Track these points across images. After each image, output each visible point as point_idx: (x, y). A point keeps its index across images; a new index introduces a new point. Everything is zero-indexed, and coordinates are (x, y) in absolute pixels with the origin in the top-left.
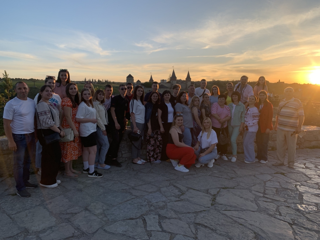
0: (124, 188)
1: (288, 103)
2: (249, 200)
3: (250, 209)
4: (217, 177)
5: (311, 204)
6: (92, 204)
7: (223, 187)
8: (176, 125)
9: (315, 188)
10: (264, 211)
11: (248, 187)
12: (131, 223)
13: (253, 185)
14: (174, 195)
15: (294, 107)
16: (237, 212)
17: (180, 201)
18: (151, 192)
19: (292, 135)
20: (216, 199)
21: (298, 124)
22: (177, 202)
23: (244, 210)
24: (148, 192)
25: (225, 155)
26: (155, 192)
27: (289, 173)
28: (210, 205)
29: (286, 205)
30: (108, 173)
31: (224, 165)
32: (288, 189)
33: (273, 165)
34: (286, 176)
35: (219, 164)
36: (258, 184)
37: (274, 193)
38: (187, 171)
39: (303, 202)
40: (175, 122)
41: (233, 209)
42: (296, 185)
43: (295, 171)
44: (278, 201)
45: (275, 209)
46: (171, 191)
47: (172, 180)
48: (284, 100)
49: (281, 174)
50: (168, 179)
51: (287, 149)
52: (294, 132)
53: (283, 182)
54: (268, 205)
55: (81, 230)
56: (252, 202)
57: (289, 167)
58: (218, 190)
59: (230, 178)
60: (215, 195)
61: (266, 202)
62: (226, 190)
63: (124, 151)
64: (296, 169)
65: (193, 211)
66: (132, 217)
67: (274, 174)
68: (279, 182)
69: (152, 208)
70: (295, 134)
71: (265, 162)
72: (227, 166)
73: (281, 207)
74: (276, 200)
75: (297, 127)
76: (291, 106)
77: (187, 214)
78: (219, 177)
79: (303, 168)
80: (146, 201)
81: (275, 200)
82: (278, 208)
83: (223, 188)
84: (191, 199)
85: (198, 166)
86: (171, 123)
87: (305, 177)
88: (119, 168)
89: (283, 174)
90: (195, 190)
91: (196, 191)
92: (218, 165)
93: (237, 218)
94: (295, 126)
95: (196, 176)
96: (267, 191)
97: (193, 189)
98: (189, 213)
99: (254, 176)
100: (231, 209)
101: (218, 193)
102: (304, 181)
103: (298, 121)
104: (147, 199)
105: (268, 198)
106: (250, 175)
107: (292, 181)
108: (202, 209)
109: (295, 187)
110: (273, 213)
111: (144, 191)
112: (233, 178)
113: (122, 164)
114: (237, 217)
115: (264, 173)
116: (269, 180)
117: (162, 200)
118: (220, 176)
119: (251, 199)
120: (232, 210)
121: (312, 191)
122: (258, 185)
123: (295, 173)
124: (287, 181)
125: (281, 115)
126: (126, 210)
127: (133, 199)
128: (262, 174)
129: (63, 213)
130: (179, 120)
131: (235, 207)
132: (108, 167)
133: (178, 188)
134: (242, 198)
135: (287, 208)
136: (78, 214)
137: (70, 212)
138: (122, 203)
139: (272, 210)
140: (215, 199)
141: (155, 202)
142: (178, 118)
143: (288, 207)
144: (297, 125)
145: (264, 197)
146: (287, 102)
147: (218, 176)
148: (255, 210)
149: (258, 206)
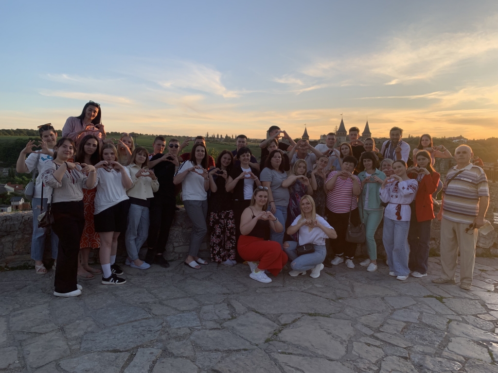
0: (146, 301)
1: (461, 172)
2: (339, 339)
3: (328, 355)
4: (313, 294)
5: (455, 358)
6: (78, 321)
7: (313, 312)
8: (257, 206)
9: (484, 328)
10: (353, 361)
11: (358, 316)
12: (107, 358)
13: (368, 313)
14: (216, 318)
15: (471, 181)
16: (301, 358)
17: (219, 329)
18: (183, 312)
19: (467, 230)
20: (283, 332)
21: (478, 211)
22: (211, 331)
23: (316, 356)
24: (178, 310)
25: (351, 259)
26: (190, 311)
27: (454, 297)
28: (262, 341)
29: (404, 355)
30: (141, 275)
31: (343, 276)
32: (429, 326)
33: (433, 282)
34: (443, 303)
35: (334, 273)
36: (379, 312)
37: (398, 331)
38: (269, 280)
39: (442, 353)
40: (255, 200)
41: (300, 351)
42: (450, 321)
43: (467, 296)
44: (394, 345)
45: (374, 360)
46: (217, 312)
47: (234, 293)
48: (455, 167)
49: (436, 298)
50: (228, 292)
51: (459, 255)
52: (471, 225)
53: (430, 312)
54: (367, 352)
55: (24, 361)
56: (342, 343)
57: (460, 287)
58: (299, 316)
59: (334, 299)
60: (287, 324)
61: (369, 345)
62: (313, 318)
63: (176, 242)
64: (472, 292)
65: (226, 349)
66: (118, 348)
67: (424, 297)
68: (421, 313)
69: (164, 337)
70: (472, 228)
71: (422, 276)
72: (346, 277)
73: (390, 357)
74: (392, 344)
75: (475, 216)
76: (465, 179)
77: (212, 352)
78: (316, 295)
79: (489, 291)
80: (165, 324)
81: (389, 343)
82: (383, 358)
83: (310, 315)
84: (238, 328)
85: (294, 274)
86: (249, 201)
87: (480, 306)
88: (164, 269)
89: (440, 299)
90: (259, 313)
91: (258, 315)
92: (331, 274)
93: (293, 369)
94: (473, 214)
95: (278, 290)
96: (386, 326)
97: (256, 312)
98: (217, 350)
99: (383, 299)
100: (295, 352)
101: (294, 322)
102: (473, 315)
103: (478, 206)
104: (167, 322)
105: (377, 339)
106: (376, 297)
107: (450, 312)
108: (242, 347)
109: (445, 323)
110: (366, 368)
111: (174, 308)
112: (340, 299)
113: (170, 263)
114: (293, 367)
115: (407, 294)
116: (404, 308)
117: (189, 325)
118: (319, 294)
119: (345, 338)
120: (294, 354)
121: (475, 334)
122: (377, 314)
123: (465, 298)
124: (440, 311)
125: (446, 193)
126: (120, 335)
127: (146, 319)
128: (400, 295)
129: (24, 332)
130: (261, 196)
131: (306, 349)
132: (146, 266)
133: (233, 307)
134: (329, 333)
135: (402, 360)
136: (43, 336)
137: (34, 331)
138: (123, 324)
139: (369, 361)
140: (280, 331)
141: (177, 327)
142: (260, 193)
143: (406, 358)
144: (475, 213)
145: (372, 336)
146: (459, 170)
147: (315, 293)
148: (338, 358)
149: (347, 352)
